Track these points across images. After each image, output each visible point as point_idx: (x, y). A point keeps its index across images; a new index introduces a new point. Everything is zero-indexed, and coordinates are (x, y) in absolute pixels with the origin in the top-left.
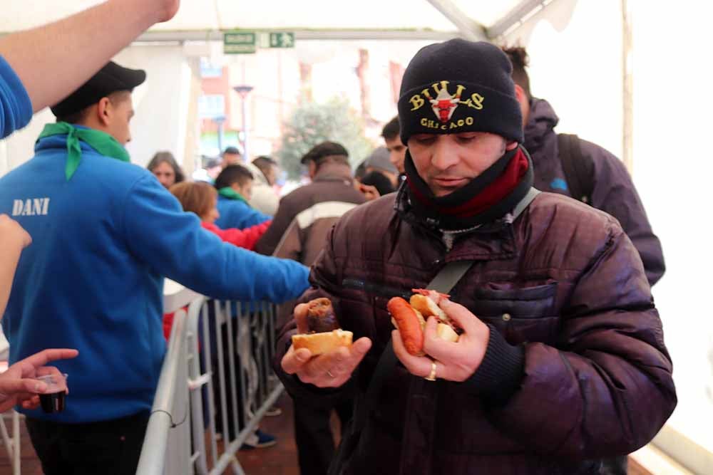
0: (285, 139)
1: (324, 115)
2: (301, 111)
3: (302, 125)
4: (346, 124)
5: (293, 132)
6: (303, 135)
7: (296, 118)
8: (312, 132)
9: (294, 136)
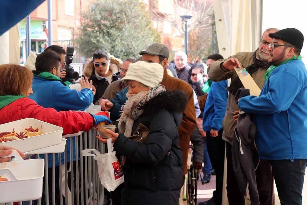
0: (84, 30)
1: (117, 8)
2: (97, 5)
3: (99, 17)
4: (136, 17)
5: (90, 23)
6: (99, 26)
7: (92, 11)
8: (107, 23)
9: (90, 27)
